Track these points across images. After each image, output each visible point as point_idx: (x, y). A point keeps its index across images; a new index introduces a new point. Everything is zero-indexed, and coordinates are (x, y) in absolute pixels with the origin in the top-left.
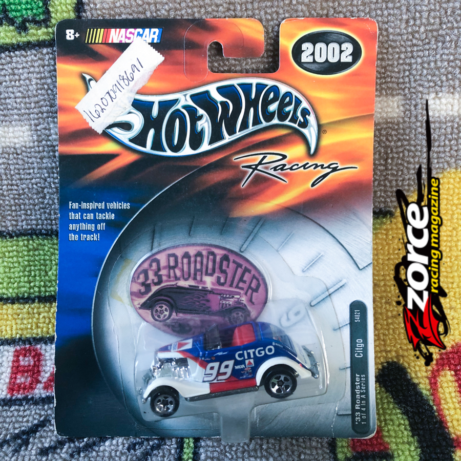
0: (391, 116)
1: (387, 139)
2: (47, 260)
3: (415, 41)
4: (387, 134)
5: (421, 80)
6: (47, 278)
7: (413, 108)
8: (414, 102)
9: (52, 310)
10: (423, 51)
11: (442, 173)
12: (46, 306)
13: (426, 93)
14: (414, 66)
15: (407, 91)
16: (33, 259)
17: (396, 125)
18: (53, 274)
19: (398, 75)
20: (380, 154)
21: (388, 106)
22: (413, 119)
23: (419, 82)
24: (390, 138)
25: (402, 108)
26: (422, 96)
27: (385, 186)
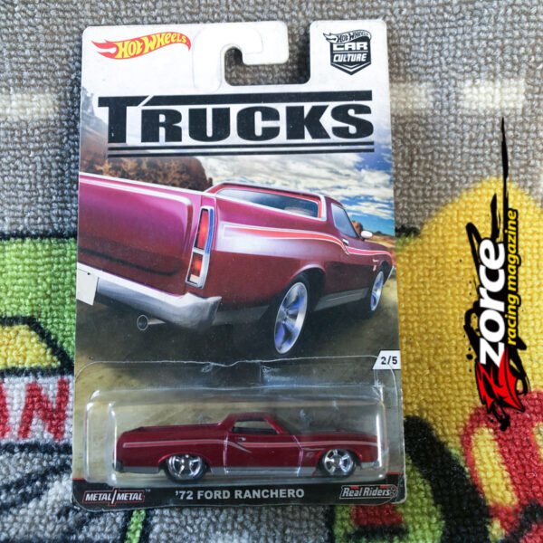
0: (418, 107)
1: (413, 137)
3: (446, 16)
4: (413, 130)
5: (453, 62)
7: (444, 98)
8: (445, 91)
10: (456, 28)
11: (481, 182)
13: (460, 80)
14: (446, 46)
15: (437, 76)
17: (425, 119)
20: (403, 156)
21: (414, 95)
22: (445, 112)
23: (452, 65)
24: (416, 135)
25: (431, 98)
26: (456, 83)
27: (409, 196)
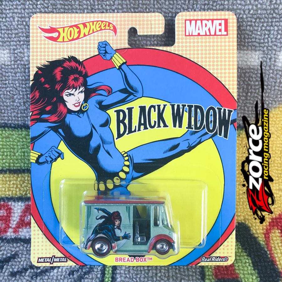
0: (253, 64)
1: (249, 80)
2: (15, 145)
4: (250, 76)
5: (275, 41)
6: (15, 157)
7: (268, 60)
8: (269, 56)
9: (19, 179)
10: (279, 22)
12: (14, 176)
13: (278, 51)
14: (272, 32)
15: (265, 48)
16: (5, 144)
17: (256, 71)
18: (19, 155)
19: (260, 37)
20: (243, 89)
21: (252, 57)
22: (268, 68)
23: (274, 43)
24: (251, 79)
25: (260, 60)
26: (275, 52)
27: (244, 110)
